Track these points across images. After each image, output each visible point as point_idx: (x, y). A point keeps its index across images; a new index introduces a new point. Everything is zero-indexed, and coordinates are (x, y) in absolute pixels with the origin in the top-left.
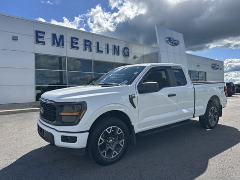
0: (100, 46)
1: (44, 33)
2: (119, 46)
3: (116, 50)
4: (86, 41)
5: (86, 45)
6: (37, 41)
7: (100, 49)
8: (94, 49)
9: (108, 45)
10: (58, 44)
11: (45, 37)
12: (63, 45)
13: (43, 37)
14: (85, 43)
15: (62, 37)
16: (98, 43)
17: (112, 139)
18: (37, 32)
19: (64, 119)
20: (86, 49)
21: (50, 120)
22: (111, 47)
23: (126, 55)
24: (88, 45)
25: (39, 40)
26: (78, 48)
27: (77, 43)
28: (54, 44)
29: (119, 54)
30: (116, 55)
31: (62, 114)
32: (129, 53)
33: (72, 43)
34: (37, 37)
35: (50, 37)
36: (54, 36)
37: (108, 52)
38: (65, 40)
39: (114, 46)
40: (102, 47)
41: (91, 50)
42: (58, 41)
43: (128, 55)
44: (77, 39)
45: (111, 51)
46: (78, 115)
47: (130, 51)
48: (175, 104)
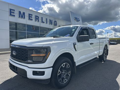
0: (43, 20)
1: (14, 10)
2: (52, 20)
3: (51, 22)
4: (36, 16)
5: (36, 19)
6: (11, 15)
7: (43, 21)
8: (40, 20)
9: (47, 19)
10: (22, 17)
11: (15, 12)
12: (24, 18)
13: (14, 13)
14: (36, 17)
15: (24, 13)
16: (42, 18)
17: (64, 71)
18: (11, 10)
19: (34, 59)
20: (36, 20)
21: (22, 60)
22: (48, 20)
23: (56, 25)
24: (37, 19)
25: (12, 14)
26: (32, 20)
27: (32, 17)
28: (20, 17)
29: (52, 24)
30: (50, 25)
31: (33, 55)
32: (57, 24)
33: (29, 17)
34: (11, 12)
35: (18, 13)
36: (20, 12)
37: (47, 23)
38: (25, 15)
39: (50, 20)
40: (44, 20)
41: (39, 21)
42: (22, 15)
43: (57, 25)
44: (32, 15)
45: (48, 22)
46: (45, 56)
47: (57, 23)
48: (92, 48)
